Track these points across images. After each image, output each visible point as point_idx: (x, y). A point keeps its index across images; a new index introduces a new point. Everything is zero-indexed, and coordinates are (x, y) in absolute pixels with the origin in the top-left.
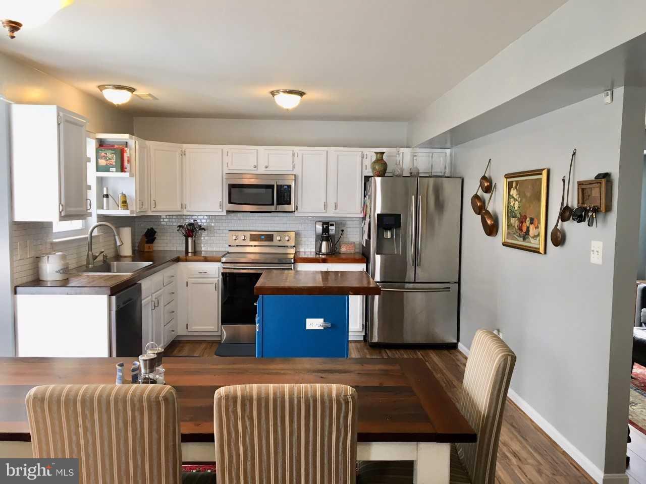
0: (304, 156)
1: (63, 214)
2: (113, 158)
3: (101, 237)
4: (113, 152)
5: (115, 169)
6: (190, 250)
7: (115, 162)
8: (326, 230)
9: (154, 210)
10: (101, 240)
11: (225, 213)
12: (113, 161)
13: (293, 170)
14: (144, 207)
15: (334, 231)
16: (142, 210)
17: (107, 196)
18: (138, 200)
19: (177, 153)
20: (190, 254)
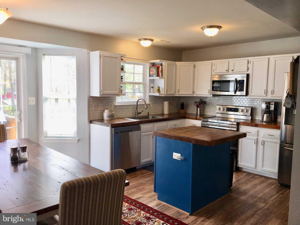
0: (254, 62)
1: (101, 94)
2: (154, 70)
3: (151, 105)
4: (155, 68)
5: (155, 75)
6: (198, 114)
7: (155, 73)
8: (268, 107)
9: (178, 94)
10: (151, 106)
11: (211, 96)
12: (155, 72)
13: (248, 71)
14: (168, 92)
15: (273, 108)
16: (167, 94)
17: (152, 87)
18: (165, 89)
19: (192, 66)
20: (198, 116)
